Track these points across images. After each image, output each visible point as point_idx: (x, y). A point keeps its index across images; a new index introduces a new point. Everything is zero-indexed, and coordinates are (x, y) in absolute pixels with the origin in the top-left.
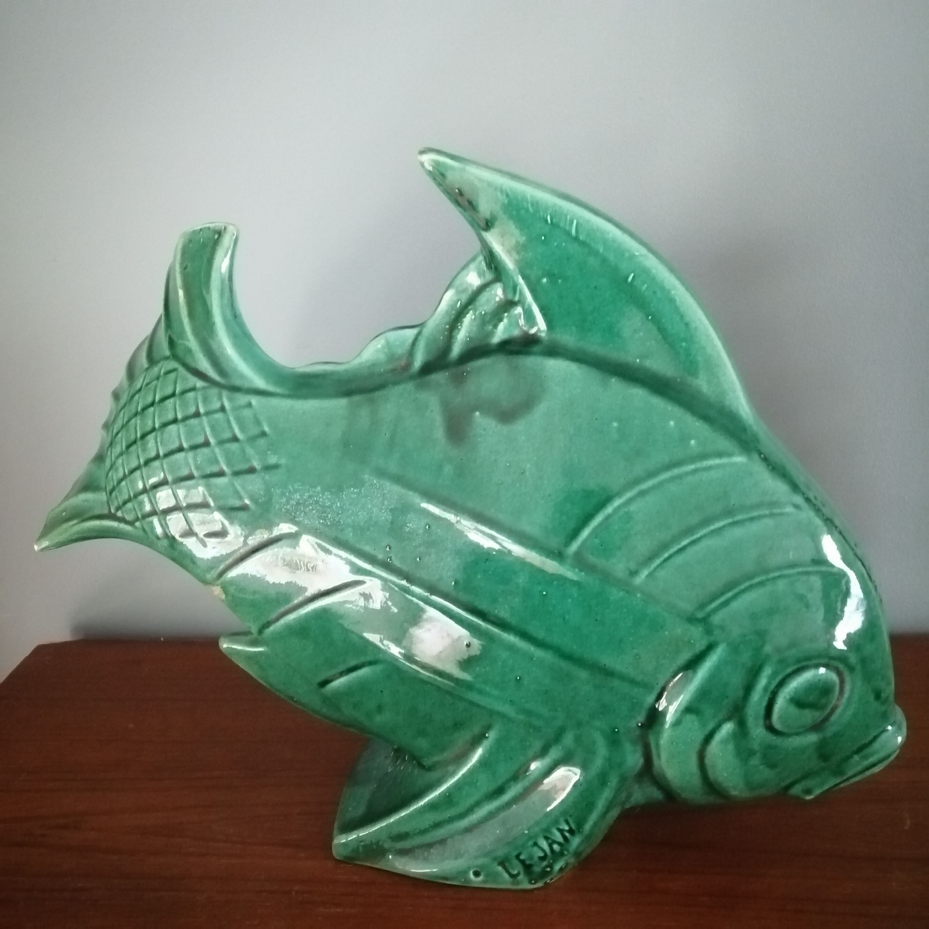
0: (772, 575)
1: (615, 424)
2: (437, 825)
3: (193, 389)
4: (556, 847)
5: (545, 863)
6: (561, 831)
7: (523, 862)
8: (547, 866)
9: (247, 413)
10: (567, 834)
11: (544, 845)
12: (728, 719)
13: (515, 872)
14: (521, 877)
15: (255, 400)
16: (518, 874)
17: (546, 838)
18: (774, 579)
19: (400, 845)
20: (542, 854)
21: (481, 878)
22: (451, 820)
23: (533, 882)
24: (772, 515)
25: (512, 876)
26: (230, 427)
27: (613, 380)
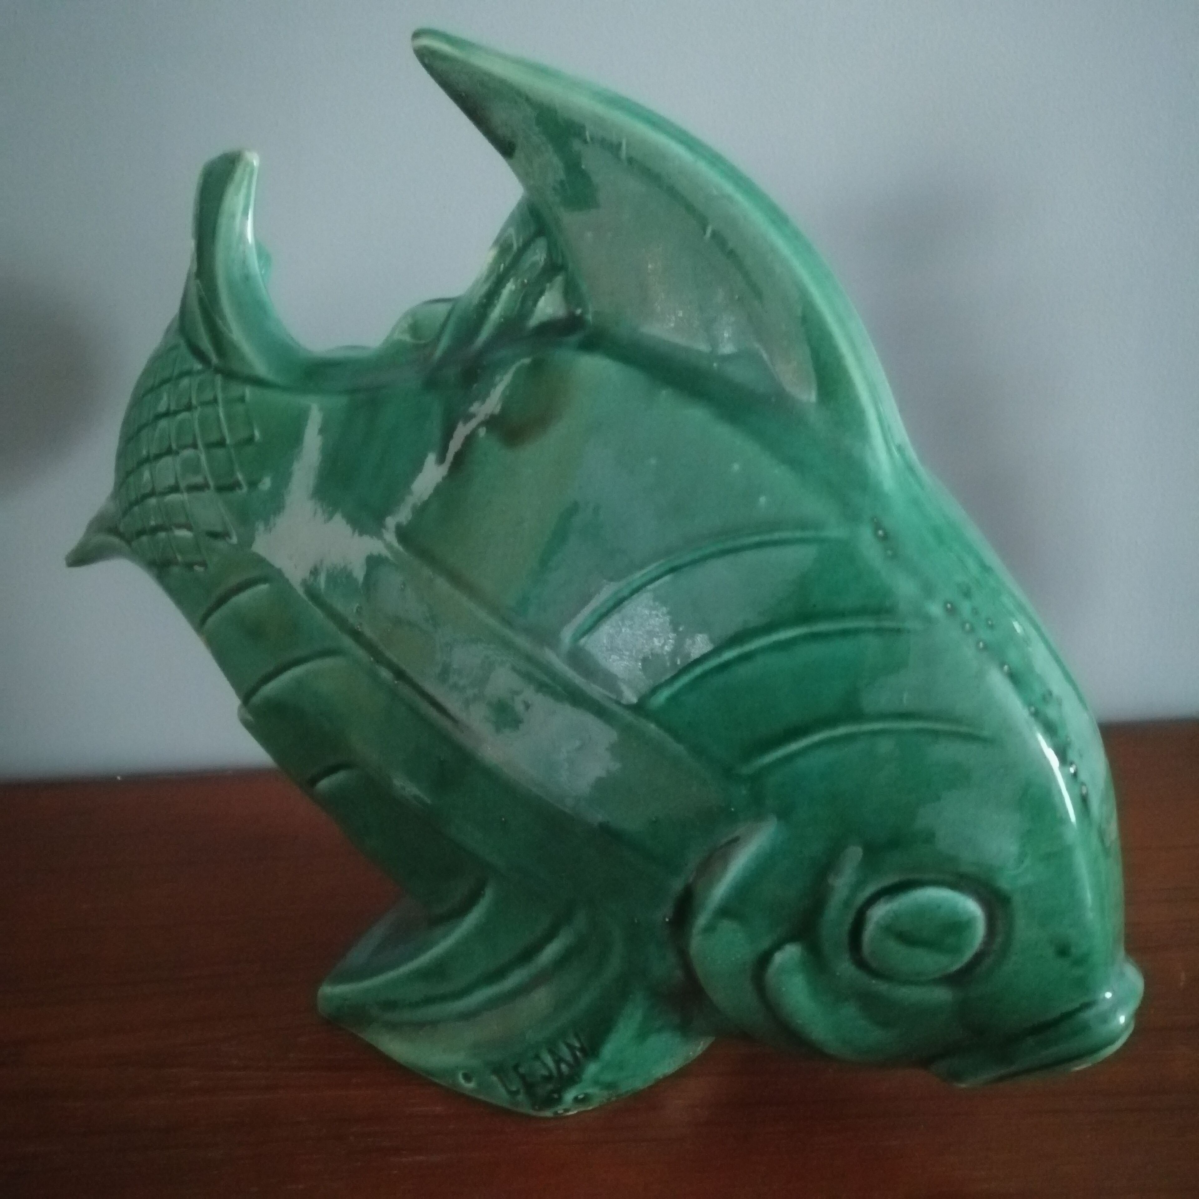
0: (867, 727)
1: (653, 461)
2: (429, 1001)
3: (188, 373)
4: (564, 1067)
5: (550, 1087)
6: (570, 1047)
7: (523, 1077)
8: (553, 1092)
9: (240, 408)
10: (578, 1053)
11: (549, 1060)
12: (791, 938)
13: (514, 1088)
14: (521, 1097)
15: (248, 392)
16: (517, 1093)
17: (552, 1052)
18: (874, 733)
19: (389, 1016)
20: (545, 1072)
21: (471, 1085)
22: (444, 998)
23: (537, 1107)
24: (879, 631)
25: (510, 1092)
26: (219, 427)
27: (664, 392)
